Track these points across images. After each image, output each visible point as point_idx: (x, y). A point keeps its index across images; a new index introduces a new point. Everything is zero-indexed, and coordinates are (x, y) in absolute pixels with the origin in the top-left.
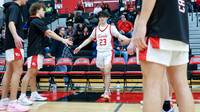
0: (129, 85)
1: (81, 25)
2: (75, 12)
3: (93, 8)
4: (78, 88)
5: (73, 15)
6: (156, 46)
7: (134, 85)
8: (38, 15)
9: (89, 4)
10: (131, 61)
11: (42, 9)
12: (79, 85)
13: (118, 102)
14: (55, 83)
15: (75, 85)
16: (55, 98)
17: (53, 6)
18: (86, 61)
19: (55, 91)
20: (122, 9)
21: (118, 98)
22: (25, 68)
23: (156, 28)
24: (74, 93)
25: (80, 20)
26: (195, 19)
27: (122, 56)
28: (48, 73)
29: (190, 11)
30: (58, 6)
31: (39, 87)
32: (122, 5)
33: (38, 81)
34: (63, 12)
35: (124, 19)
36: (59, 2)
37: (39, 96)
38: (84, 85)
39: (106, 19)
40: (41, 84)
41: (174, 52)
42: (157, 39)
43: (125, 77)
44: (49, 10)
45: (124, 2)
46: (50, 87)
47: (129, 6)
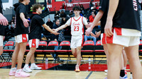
0: (97, 59)
1: (64, 19)
2: (60, 10)
4: (63, 61)
7: (100, 59)
8: (37, 12)
9: (70, 5)
10: (98, 43)
12: (63, 59)
13: (89, 70)
14: (47, 57)
16: (47, 68)
17: (45, 6)
18: (67, 43)
19: (47, 63)
20: (92, 8)
21: (90, 68)
22: (28, 47)
24: (60, 64)
28: (42, 51)
31: (36, 60)
32: (92, 5)
33: (36, 56)
34: (52, 10)
35: (93, 15)
36: (49, 3)
37: (36, 66)
38: (67, 59)
39: (79, 12)
40: (37, 58)
41: (131, 37)
42: (120, 29)
43: (94, 54)
45: (94, 3)
46: (44, 60)
47: (97, 6)
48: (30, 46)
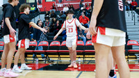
0: (86, 59)
1: (55, 19)
2: (51, 11)
3: (62, 8)
4: (53, 61)
5: (49, 12)
6: (103, 33)
7: (90, 59)
8: (25, 12)
9: (60, 5)
10: (88, 43)
11: (28, 8)
12: (53, 59)
13: (79, 70)
14: (37, 58)
15: (51, 59)
16: (37, 68)
17: (36, 6)
18: (58, 43)
20: (82, 8)
21: (80, 68)
23: (103, 21)
24: (50, 65)
25: (54, 15)
26: (131, 15)
27: (82, 40)
28: (31, 51)
29: (127, 10)
30: (39, 6)
31: (26, 61)
33: (26, 56)
34: (43, 11)
35: (83, 15)
38: (57, 59)
39: (72, 15)
40: (28, 59)
41: (115, 37)
43: (84, 54)
44: (33, 9)
45: (84, 4)
46: (34, 60)
47: (86, 6)
48: (19, 47)
